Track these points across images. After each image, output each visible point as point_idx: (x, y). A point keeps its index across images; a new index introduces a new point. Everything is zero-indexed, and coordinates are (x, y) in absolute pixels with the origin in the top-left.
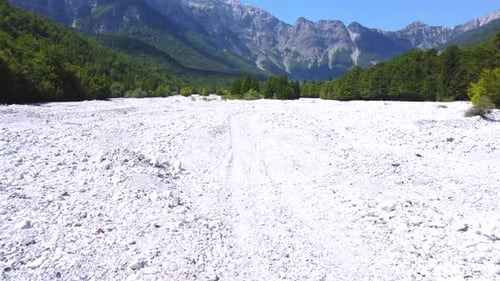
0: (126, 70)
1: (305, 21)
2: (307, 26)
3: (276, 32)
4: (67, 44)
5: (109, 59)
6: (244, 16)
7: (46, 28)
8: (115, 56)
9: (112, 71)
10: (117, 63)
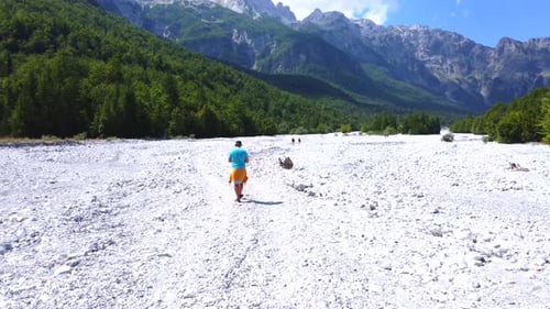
0: (297, 110)
1: (510, 41)
2: (513, 47)
3: (472, 57)
4: (249, 90)
5: (282, 101)
6: (432, 42)
7: (233, 76)
8: (287, 98)
9: (284, 112)
10: (288, 104)
